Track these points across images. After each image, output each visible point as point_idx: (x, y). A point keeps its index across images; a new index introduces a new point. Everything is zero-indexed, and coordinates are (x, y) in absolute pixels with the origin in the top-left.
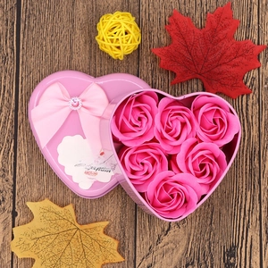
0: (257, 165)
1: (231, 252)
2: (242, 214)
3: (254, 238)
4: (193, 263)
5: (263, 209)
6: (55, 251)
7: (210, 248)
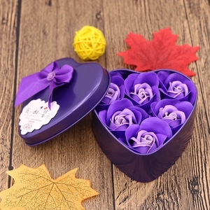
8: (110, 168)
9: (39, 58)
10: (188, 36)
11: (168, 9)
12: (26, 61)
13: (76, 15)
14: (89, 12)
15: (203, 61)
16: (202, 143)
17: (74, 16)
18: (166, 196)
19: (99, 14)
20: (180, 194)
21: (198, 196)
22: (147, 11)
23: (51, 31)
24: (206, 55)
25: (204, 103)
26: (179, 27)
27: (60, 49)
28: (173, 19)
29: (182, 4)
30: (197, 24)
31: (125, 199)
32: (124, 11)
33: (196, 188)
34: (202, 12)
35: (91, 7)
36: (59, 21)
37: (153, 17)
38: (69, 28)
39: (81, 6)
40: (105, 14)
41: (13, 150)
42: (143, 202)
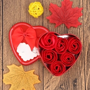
1: (75, 81)
2: (79, 68)
3: (83, 76)
4: (62, 85)
5: (85, 66)
6: (18, 81)
7: (68, 80)
10: (81, 4)
15: (86, 19)
18: (64, 87)
20: (69, 86)
21: (76, 88)
24: (88, 15)
25: (84, 42)
31: (48, 87)
42: (55, 88)
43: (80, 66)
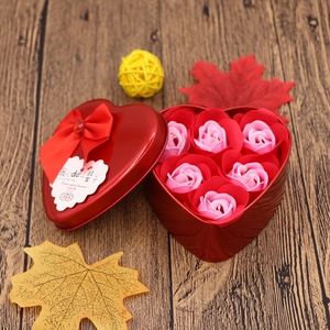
0: (302, 187)
1: (285, 271)
2: (292, 233)
3: (309, 255)
4: (240, 286)
5: (314, 227)
6: (65, 295)
7: (259, 269)
8: (167, 250)
9: (69, 94)
10: (279, 68)
11: (251, 29)
12: (51, 97)
13: (123, 34)
14: (142, 31)
15: (299, 103)
16: (296, 217)
17: (119, 35)
18: (244, 291)
19: (154, 33)
20: (263, 288)
21: (288, 292)
22: (223, 31)
23: (88, 56)
24: (303, 94)
25: (299, 161)
26: (267, 55)
27: (99, 81)
28: (258, 44)
29: (272, 21)
30: (291, 51)
31: (187, 294)
32: (190, 30)
33: (286, 280)
34: (299, 34)
35: (143, 24)
36: (99, 43)
37: (230, 39)
38: (112, 52)
39: (129, 22)
40: (164, 35)
41: (32, 222)
42: (212, 298)
43: (296, 228)
